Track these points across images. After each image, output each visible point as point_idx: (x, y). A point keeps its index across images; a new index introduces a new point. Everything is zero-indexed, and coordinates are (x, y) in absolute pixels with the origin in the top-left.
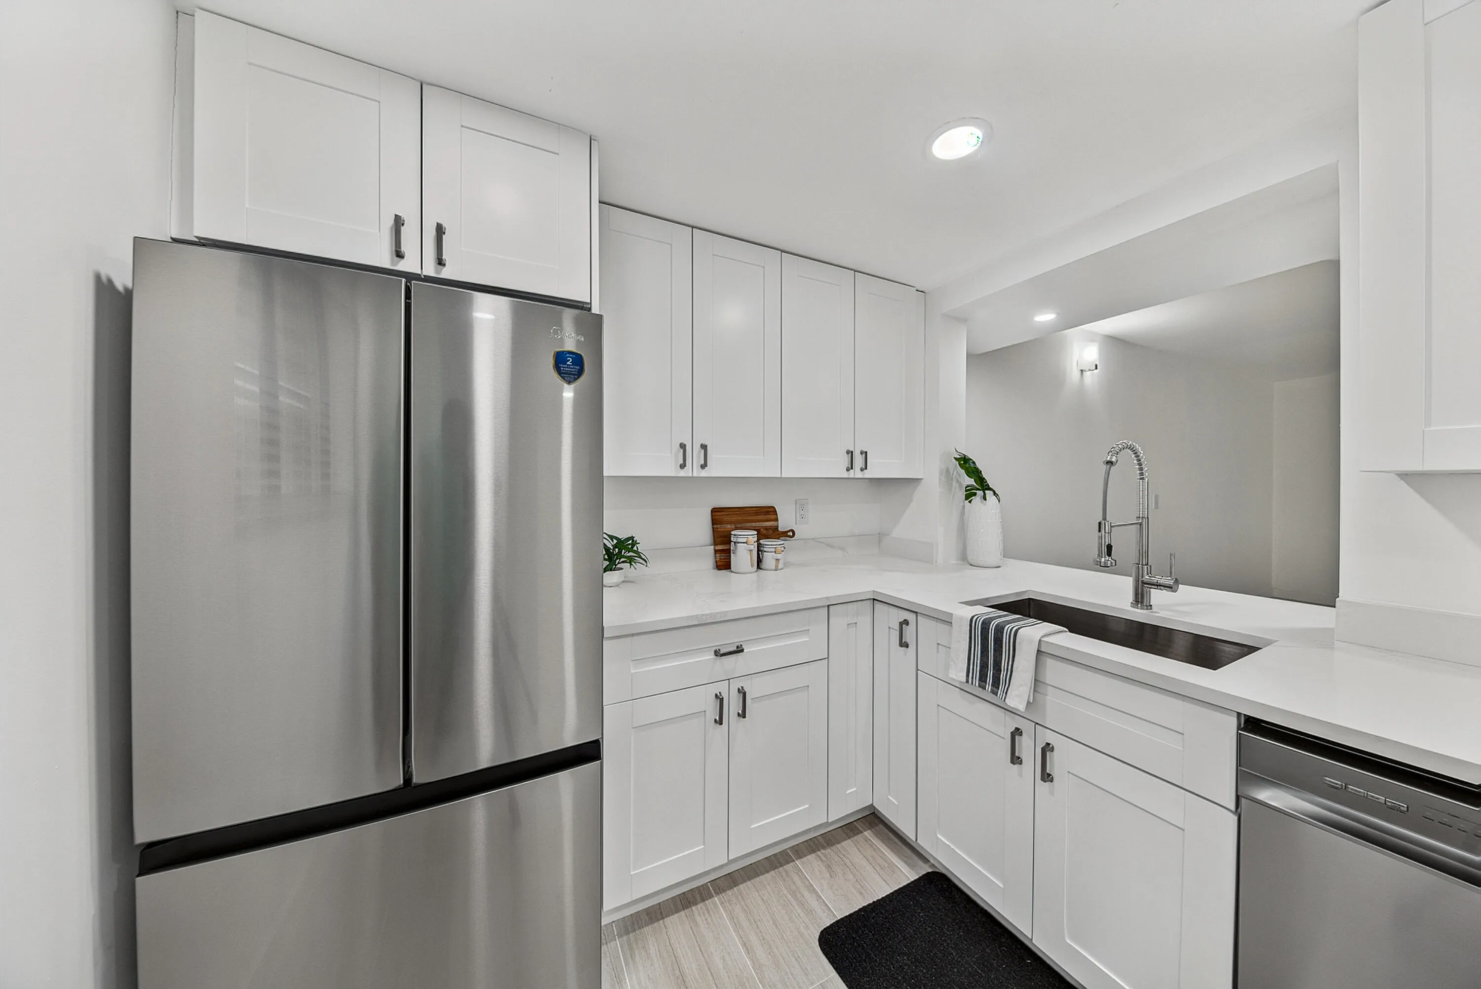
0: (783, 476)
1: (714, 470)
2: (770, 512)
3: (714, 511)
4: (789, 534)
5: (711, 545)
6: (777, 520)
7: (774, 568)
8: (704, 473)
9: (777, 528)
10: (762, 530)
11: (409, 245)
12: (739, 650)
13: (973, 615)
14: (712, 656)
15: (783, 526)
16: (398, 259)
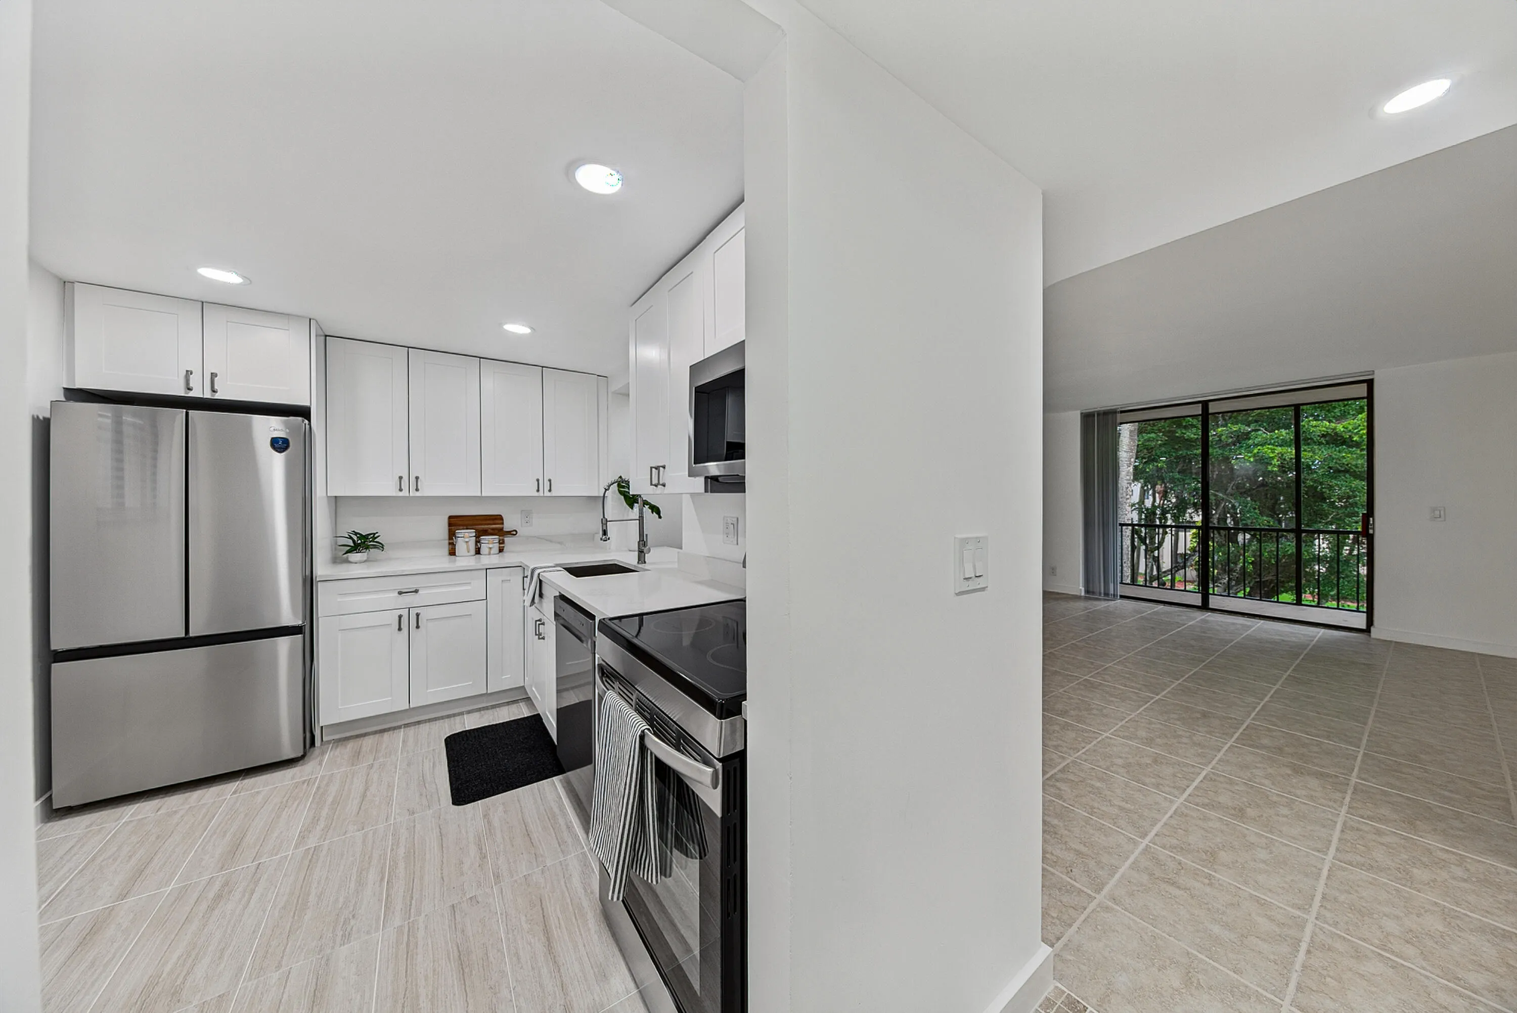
0: (483, 495)
1: (425, 491)
2: (499, 519)
3: (450, 517)
4: (513, 533)
5: (446, 540)
6: (503, 524)
7: (487, 553)
8: (418, 494)
9: (502, 529)
10: (489, 530)
11: (195, 381)
12: (416, 591)
13: (535, 566)
14: (396, 594)
15: (507, 526)
16: (188, 391)
